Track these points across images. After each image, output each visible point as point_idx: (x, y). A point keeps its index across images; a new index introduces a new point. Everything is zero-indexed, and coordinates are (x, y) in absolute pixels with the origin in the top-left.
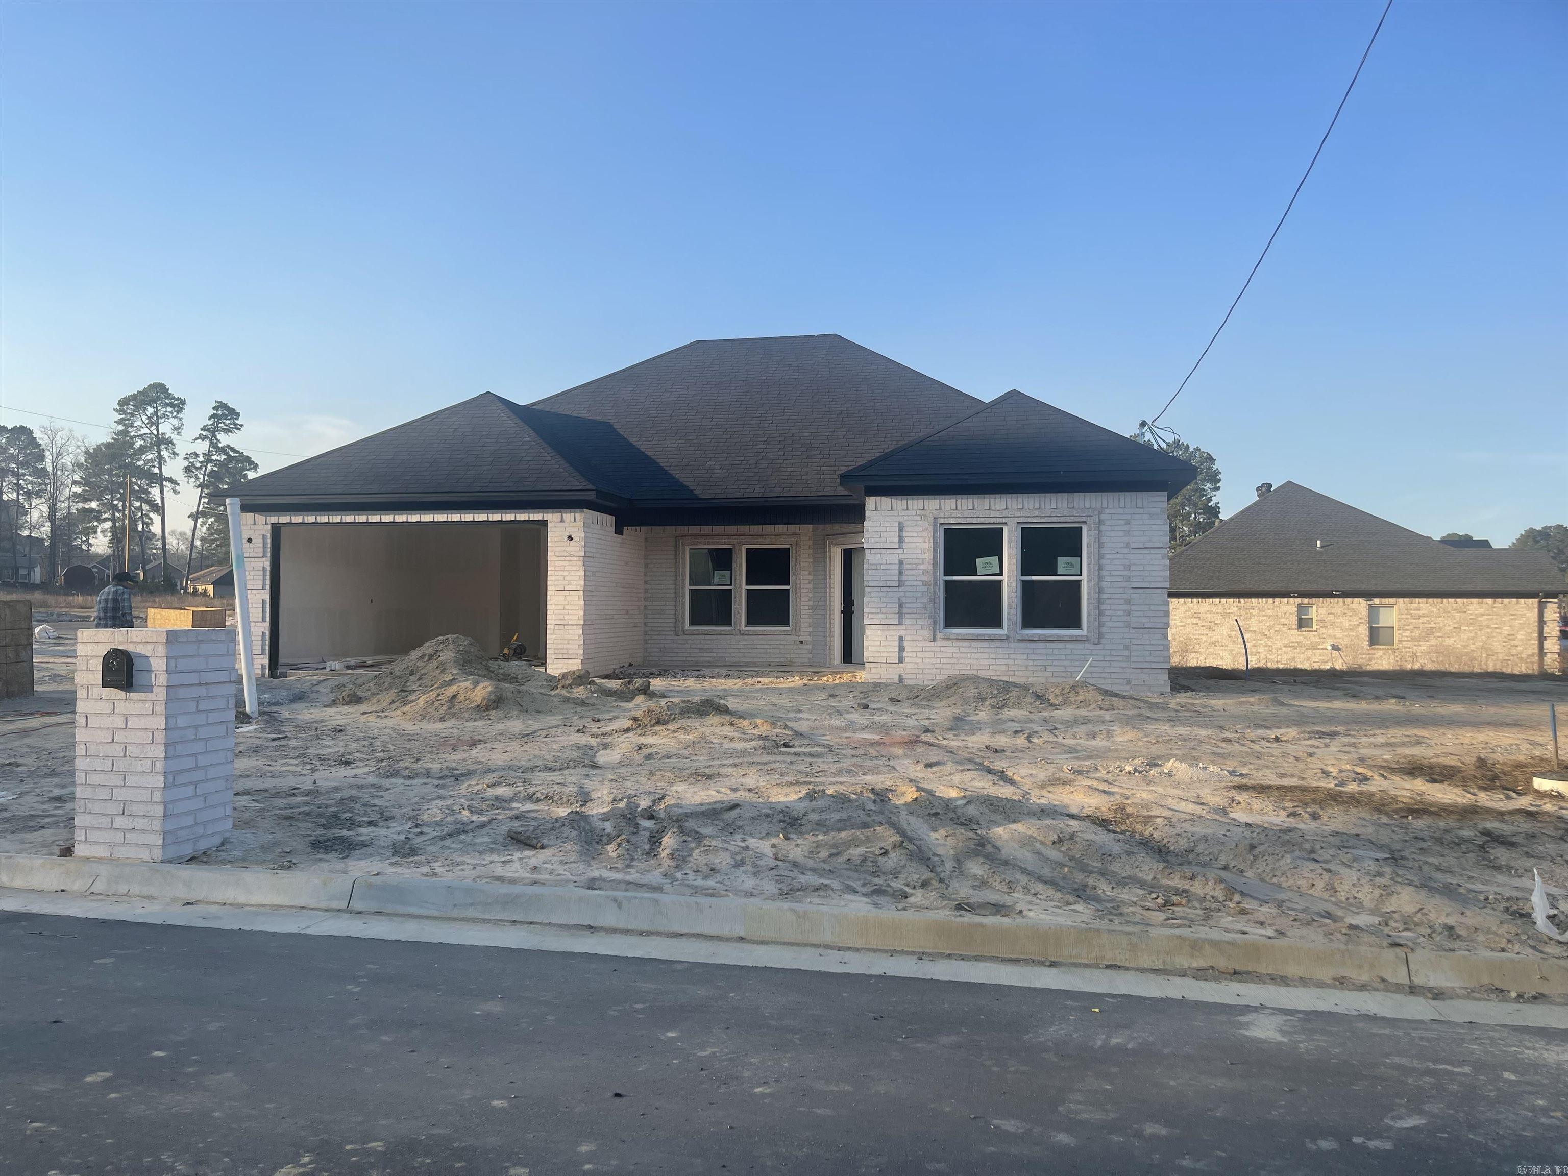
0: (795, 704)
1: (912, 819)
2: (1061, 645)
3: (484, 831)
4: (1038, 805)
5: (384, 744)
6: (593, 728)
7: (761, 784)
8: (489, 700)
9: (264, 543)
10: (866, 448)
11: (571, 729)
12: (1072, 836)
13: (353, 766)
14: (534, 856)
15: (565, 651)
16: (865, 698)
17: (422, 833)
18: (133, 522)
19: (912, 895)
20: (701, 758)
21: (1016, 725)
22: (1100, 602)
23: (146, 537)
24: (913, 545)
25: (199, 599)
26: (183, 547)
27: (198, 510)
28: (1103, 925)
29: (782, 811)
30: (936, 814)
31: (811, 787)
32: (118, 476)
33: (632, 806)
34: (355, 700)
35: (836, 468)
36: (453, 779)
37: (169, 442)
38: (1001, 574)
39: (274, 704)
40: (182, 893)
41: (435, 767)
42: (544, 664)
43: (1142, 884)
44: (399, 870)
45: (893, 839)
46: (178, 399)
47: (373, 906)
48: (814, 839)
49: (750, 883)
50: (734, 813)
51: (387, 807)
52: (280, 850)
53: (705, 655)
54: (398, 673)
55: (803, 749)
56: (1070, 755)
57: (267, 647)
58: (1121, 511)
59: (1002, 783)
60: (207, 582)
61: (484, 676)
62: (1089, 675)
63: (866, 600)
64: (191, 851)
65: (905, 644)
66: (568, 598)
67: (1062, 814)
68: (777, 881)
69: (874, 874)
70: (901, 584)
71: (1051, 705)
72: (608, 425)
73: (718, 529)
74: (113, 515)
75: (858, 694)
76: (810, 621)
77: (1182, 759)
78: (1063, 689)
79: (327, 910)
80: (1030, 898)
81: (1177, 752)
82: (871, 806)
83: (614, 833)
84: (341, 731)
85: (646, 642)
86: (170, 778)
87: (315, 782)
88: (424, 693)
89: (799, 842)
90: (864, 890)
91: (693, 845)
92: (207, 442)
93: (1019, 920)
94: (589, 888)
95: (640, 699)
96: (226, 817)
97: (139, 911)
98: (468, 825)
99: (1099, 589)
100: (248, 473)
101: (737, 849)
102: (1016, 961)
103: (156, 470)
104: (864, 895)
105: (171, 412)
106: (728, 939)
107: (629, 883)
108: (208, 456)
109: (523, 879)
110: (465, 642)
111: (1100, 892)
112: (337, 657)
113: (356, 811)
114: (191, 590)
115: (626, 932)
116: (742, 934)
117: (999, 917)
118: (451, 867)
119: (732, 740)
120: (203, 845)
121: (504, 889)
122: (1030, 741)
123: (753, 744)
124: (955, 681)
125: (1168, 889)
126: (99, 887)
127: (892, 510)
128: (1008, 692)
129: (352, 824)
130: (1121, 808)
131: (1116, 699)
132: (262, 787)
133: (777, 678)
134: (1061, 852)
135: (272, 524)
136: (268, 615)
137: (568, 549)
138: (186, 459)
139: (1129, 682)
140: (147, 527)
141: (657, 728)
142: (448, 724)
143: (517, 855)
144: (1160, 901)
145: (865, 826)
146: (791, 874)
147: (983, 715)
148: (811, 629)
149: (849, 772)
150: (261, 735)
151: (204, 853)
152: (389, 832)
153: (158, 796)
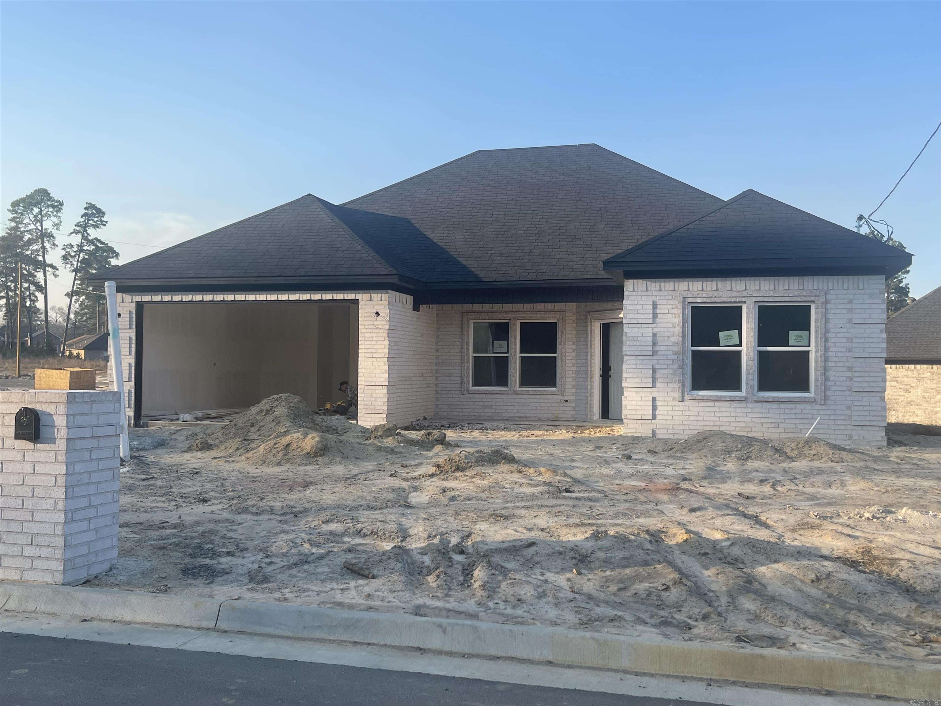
0: (568, 454)
1: (685, 558)
2: (792, 406)
3: (324, 562)
4: (793, 546)
5: (233, 484)
6: (403, 473)
7: (551, 524)
8: (317, 448)
9: (131, 318)
10: (621, 238)
11: (385, 473)
12: (828, 576)
13: (209, 503)
14: (367, 584)
15: (373, 407)
16: (626, 450)
17: (272, 563)
18: (23, 299)
19: (695, 627)
20: (497, 501)
21: (760, 474)
22: (826, 369)
23: (32, 311)
24: (665, 321)
25: (74, 361)
26: (60, 319)
27: (73, 289)
28: (871, 658)
29: (572, 549)
30: (706, 554)
31: (595, 528)
32: (11, 263)
33: (445, 543)
34: (206, 447)
35: (597, 255)
36: (292, 516)
37: (50, 236)
38: (740, 345)
39: (141, 450)
40: (79, 611)
41: (277, 505)
42: (355, 417)
43: (898, 621)
44: (256, 595)
45: (672, 576)
46: (58, 201)
47: (237, 626)
48: (603, 574)
49: (553, 613)
50: (532, 549)
51: (241, 540)
52: (157, 576)
53: (486, 411)
54: (240, 425)
55: (581, 495)
56: (813, 502)
57: (133, 402)
58: (843, 292)
59: (758, 526)
60: (80, 347)
61: (311, 428)
62: (816, 431)
63: (624, 366)
64: (86, 575)
65: (658, 403)
66: (375, 363)
67: (816, 556)
68: (576, 612)
69: (660, 607)
70: (654, 353)
71: (789, 457)
72: (407, 221)
73: (497, 307)
74: (7, 293)
75: (620, 446)
76: (574, 383)
77: (913, 507)
78: (798, 444)
79: (198, 629)
80: (799, 632)
81: (906, 501)
82: (648, 546)
83: (432, 566)
84: (197, 473)
85: (437, 399)
86: (70, 514)
87: (180, 517)
88: (263, 442)
89: (590, 576)
90: (652, 621)
91: (500, 578)
92: (80, 236)
93: (795, 653)
94: (416, 614)
95: (438, 448)
96: (113, 547)
97: (45, 626)
98: (309, 556)
99: (825, 358)
100: (111, 260)
101: (539, 583)
102: (794, 689)
103: (40, 258)
104: (654, 626)
105: (52, 212)
106: (540, 663)
107: (449, 610)
108: (80, 246)
109: (359, 604)
110: (296, 399)
111: (861, 627)
112: (188, 410)
113: (216, 543)
114: (67, 353)
115: (450, 654)
116: (550, 658)
117: (775, 649)
118: (299, 594)
119: (521, 485)
120: (95, 570)
121: (345, 614)
122: (775, 490)
123: (540, 489)
124: (704, 436)
125: (922, 626)
126: (12, 604)
127: (647, 290)
128: (751, 446)
129: (214, 554)
130: (867, 551)
131: (845, 453)
132: (138, 520)
133: (547, 431)
134: (820, 589)
135: (137, 302)
136: (133, 376)
137: (375, 323)
138: (64, 249)
139: (850, 437)
140: (34, 303)
141: (458, 474)
142: (284, 468)
143: (353, 584)
144: (918, 637)
145: (646, 563)
146: (587, 606)
147: (731, 466)
148: (574, 390)
149: (625, 515)
150: (133, 476)
151: (96, 577)
152: (244, 562)
153: (59, 530)
